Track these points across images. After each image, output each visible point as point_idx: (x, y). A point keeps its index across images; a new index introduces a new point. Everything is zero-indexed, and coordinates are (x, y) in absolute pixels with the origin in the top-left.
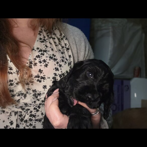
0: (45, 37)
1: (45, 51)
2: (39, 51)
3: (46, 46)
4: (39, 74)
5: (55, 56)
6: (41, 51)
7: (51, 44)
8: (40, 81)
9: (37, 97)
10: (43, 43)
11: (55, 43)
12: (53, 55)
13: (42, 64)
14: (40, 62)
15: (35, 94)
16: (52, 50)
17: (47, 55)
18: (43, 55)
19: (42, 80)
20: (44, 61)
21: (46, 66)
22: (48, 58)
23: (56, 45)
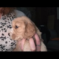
0: (5, 17)
1: (5, 24)
2: (2, 24)
3: (6, 21)
4: (2, 36)
5: (10, 26)
6: (3, 24)
7: (9, 20)
8: (3, 40)
9: (3, 48)
10: (4, 20)
11: (11, 19)
12: (9, 25)
13: (3, 31)
14: (2, 30)
15: (2, 47)
16: (9, 23)
17: (6, 26)
18: (4, 26)
19: (4, 39)
20: (5, 29)
21: (6, 31)
22: (7, 27)
23: (11, 20)
